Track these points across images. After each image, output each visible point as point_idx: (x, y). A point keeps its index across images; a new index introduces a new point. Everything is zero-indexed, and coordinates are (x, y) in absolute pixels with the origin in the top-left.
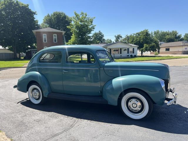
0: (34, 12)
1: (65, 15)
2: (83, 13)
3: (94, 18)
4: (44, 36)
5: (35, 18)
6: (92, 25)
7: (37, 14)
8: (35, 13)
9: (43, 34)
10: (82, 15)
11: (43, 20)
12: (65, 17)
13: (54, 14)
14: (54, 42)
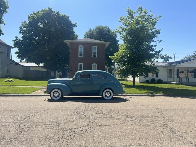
0: (74, 23)
1: (109, 29)
2: (141, 9)
3: (159, 18)
4: (80, 47)
5: (75, 32)
6: (154, 29)
7: (76, 26)
8: (74, 26)
9: (79, 46)
10: (139, 12)
11: (84, 36)
12: (109, 31)
13: (97, 28)
14: (93, 57)
